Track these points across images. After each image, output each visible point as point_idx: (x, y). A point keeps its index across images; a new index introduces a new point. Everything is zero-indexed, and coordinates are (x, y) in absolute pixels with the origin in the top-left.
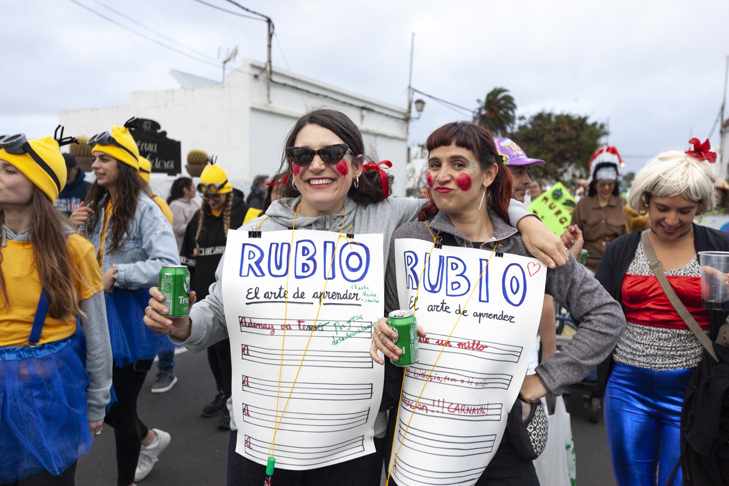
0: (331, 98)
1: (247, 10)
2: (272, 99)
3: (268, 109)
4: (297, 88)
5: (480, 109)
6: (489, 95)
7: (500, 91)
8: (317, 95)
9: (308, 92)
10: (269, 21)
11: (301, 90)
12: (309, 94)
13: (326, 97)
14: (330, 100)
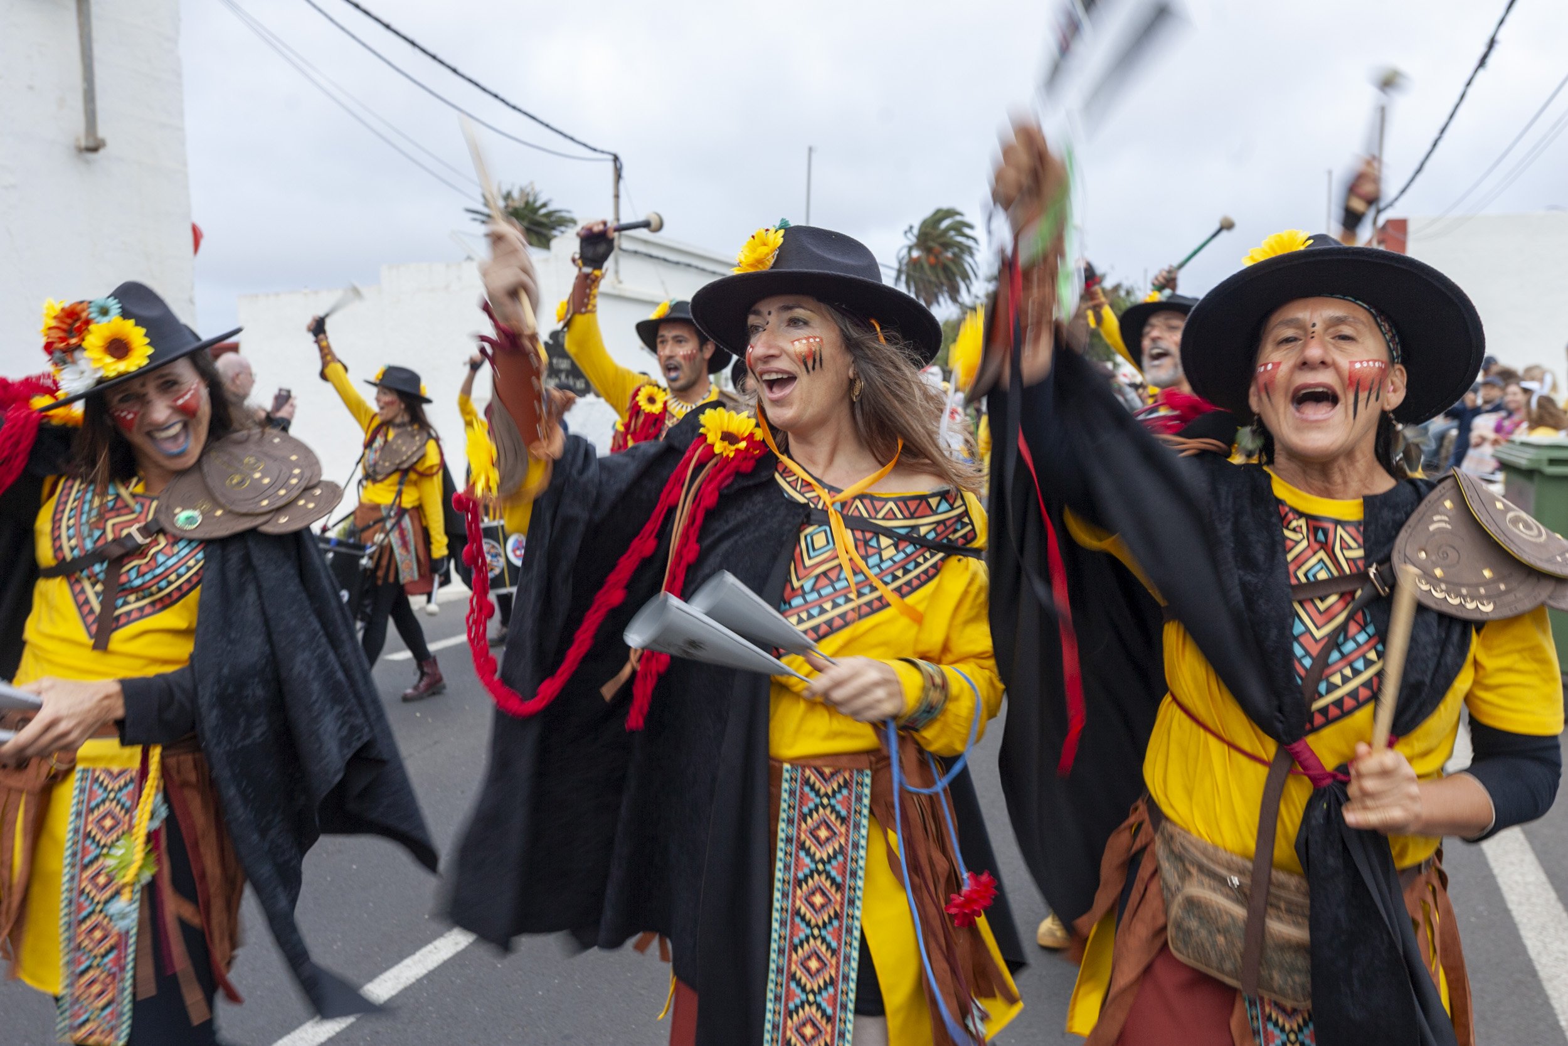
0: (697, 268)
1: (595, 150)
2: (622, 276)
3: (616, 292)
4: (651, 256)
5: (910, 249)
6: (925, 224)
7: (950, 213)
8: (677, 263)
9: (665, 260)
10: (616, 159)
11: (657, 258)
12: (666, 263)
13: (689, 265)
14: (695, 271)
